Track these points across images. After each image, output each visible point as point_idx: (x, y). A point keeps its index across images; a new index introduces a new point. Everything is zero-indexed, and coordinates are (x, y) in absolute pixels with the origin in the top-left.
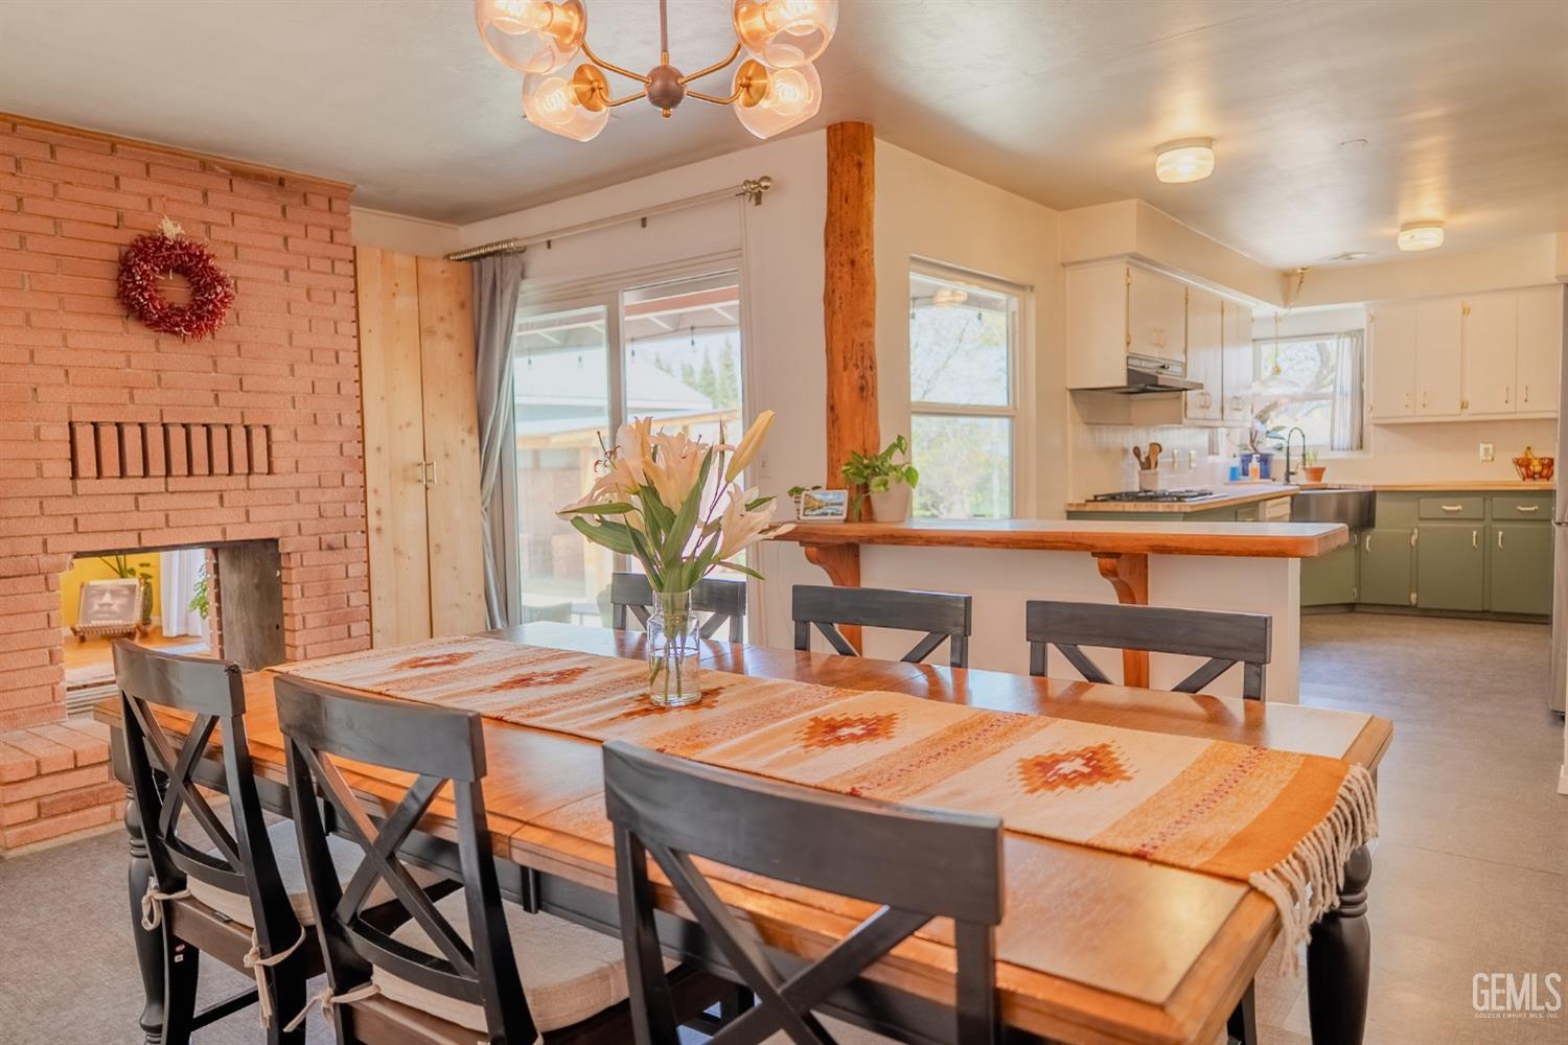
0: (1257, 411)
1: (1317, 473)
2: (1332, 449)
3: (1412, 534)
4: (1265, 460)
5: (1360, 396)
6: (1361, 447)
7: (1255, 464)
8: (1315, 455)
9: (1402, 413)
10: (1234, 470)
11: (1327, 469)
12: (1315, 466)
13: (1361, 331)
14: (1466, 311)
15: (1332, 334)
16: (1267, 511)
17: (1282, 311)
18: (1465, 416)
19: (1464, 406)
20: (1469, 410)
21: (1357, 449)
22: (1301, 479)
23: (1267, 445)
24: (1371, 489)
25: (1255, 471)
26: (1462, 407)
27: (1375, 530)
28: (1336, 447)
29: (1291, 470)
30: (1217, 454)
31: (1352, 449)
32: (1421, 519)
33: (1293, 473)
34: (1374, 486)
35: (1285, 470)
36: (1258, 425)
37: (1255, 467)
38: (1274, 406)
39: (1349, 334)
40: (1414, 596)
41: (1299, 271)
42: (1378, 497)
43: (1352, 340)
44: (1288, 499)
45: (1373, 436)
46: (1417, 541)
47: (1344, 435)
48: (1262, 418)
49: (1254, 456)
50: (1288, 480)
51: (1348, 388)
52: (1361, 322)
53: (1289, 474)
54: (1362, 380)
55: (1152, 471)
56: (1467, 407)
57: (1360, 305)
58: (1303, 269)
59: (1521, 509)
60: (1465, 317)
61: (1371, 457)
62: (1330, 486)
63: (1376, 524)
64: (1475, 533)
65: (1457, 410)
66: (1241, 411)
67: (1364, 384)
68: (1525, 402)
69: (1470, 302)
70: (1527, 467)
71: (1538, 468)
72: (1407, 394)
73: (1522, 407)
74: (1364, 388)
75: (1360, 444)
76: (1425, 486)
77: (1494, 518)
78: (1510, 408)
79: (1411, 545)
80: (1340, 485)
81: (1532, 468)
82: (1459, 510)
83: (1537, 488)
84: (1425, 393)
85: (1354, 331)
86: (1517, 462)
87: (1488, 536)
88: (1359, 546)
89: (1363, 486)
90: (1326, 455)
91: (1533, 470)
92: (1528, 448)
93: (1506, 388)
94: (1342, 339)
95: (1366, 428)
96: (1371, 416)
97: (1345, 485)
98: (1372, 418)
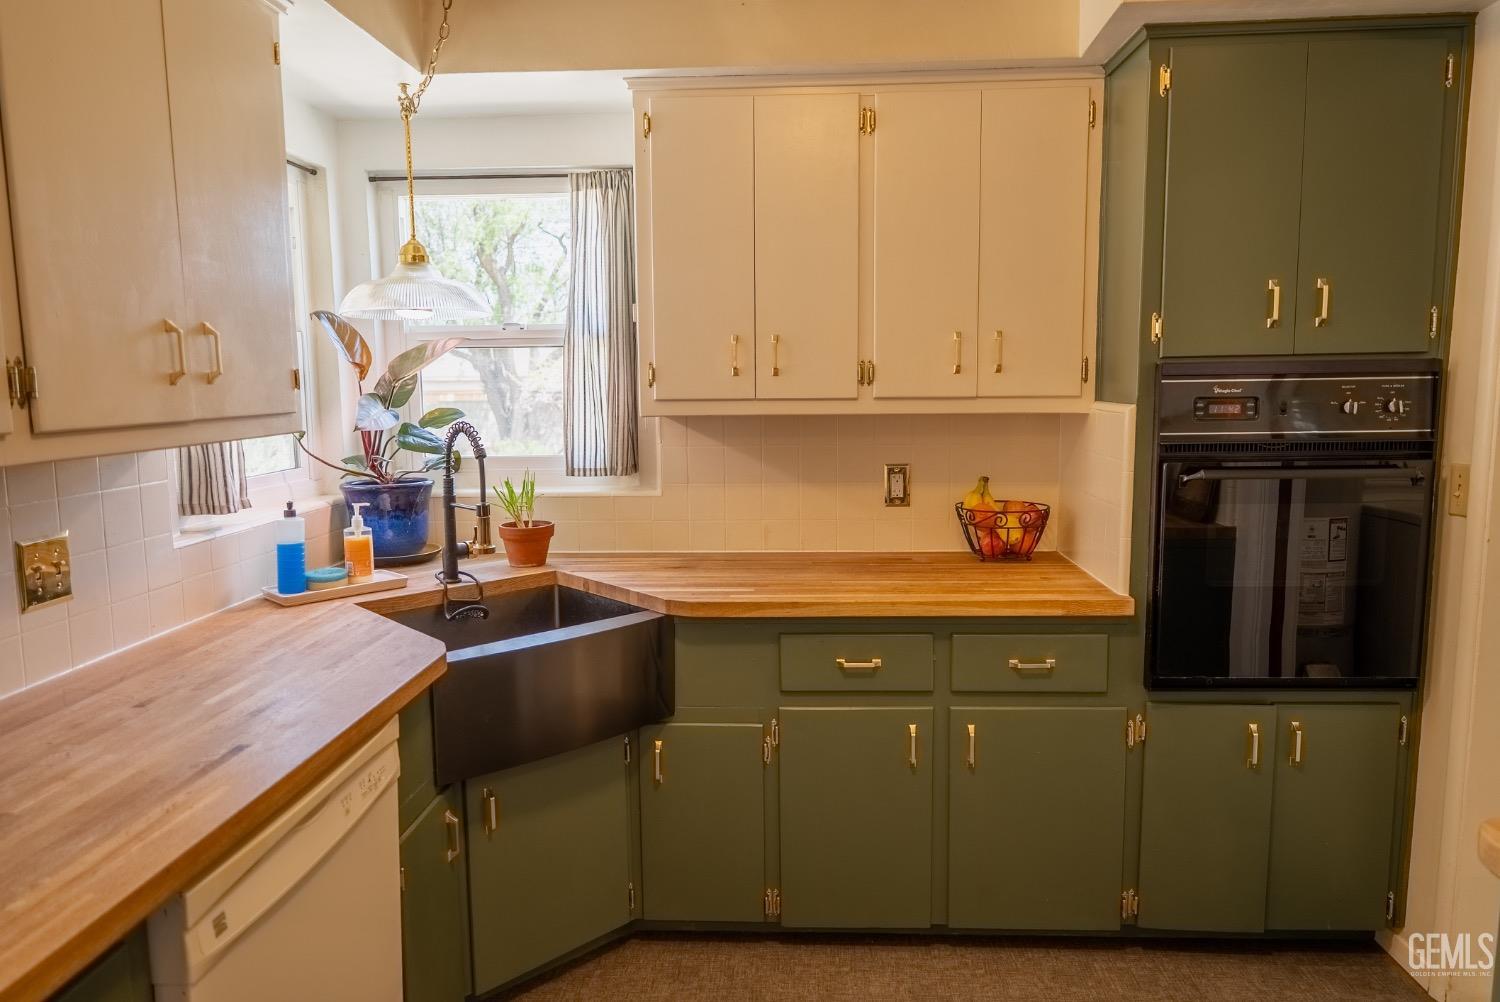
0: (378, 371)
1: (532, 541)
2: (571, 472)
3: (765, 732)
4: (402, 507)
6: (635, 467)
7: (359, 532)
8: (529, 486)
11: (556, 530)
12: (528, 517)
13: (624, 172)
14: (867, 123)
15: (566, 176)
18: (867, 406)
19: (866, 376)
20: (876, 389)
21: (626, 472)
22: (489, 570)
23: (407, 465)
24: (663, 611)
25: (361, 546)
26: (861, 382)
27: (675, 724)
28: (578, 463)
29: (459, 543)
31: (613, 472)
32: (782, 692)
33: (466, 553)
34: (668, 603)
35: (442, 545)
36: (383, 420)
37: (359, 537)
38: (418, 355)
39: (598, 178)
40: (772, 894)
42: (679, 631)
43: (605, 196)
45: (662, 444)
46: (777, 749)
47: (596, 434)
48: (392, 395)
49: (356, 506)
50: (452, 574)
51: (601, 318)
52: (620, 148)
53: (454, 552)
54: (630, 298)
59: (1020, 666)
60: (866, 138)
61: (658, 492)
62: (562, 582)
63: (679, 707)
64: (913, 727)
65: (850, 387)
66: (217, 381)
67: (636, 309)
68: (999, 370)
69: (878, 101)
70: (992, 531)
71: (1016, 535)
72: (737, 339)
73: (992, 384)
74: (636, 317)
75: (631, 458)
76: (795, 605)
77: (955, 688)
78: (963, 386)
79: (765, 763)
80: (586, 582)
81: (1002, 533)
82: (876, 669)
83: (1059, 612)
84: (777, 339)
85: (610, 170)
86: (969, 520)
87: (943, 737)
88: (636, 768)
89: (641, 597)
90: (554, 486)
91: (1004, 538)
92: (986, 480)
93: (959, 335)
94: (582, 193)
95: (643, 423)
96: (654, 393)
97: (598, 584)
98: (657, 400)
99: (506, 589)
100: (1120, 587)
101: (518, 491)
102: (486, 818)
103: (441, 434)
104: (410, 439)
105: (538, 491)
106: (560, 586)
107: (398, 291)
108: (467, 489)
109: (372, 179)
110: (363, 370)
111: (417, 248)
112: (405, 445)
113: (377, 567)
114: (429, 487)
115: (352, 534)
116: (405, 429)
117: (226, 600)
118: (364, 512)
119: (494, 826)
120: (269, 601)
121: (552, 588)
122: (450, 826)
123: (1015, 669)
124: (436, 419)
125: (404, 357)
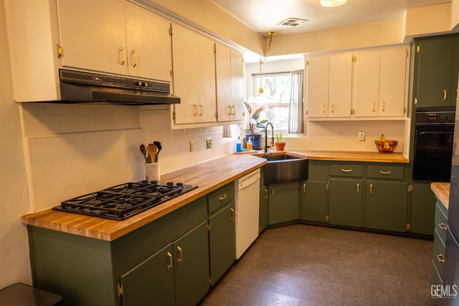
0: (252, 113)
1: (281, 146)
2: (289, 133)
3: (326, 184)
4: (256, 139)
5: (302, 105)
6: (303, 132)
7: (250, 142)
8: (281, 135)
9: (321, 115)
10: (238, 146)
11: (286, 144)
12: (280, 142)
13: (302, 71)
14: (354, 60)
15: (290, 72)
16: (240, 185)
17: (263, 58)
18: (353, 119)
19: (352, 112)
20: (355, 115)
21: (301, 133)
22: (273, 150)
23: (258, 131)
24: (306, 158)
25: (250, 145)
26: (351, 113)
27: (308, 181)
28: (291, 131)
29: (268, 145)
30: (229, 137)
31: (298, 133)
32: (330, 176)
33: (269, 147)
34: (307, 157)
35: (264, 145)
36: (254, 122)
37: (250, 143)
38: (260, 110)
39: (297, 72)
40: (327, 217)
41: (270, 34)
42: (310, 162)
43: (298, 76)
44: (259, 170)
45: (309, 127)
46: (329, 187)
47: (295, 126)
48: (255, 117)
49: (250, 138)
50: (266, 151)
52: (301, 66)
53: (267, 147)
54: (303, 98)
55: (153, 164)
56: (353, 114)
57: (301, 56)
58: (272, 33)
59: (382, 173)
60: (354, 62)
61: (308, 137)
62: (287, 154)
63: (309, 178)
64: (358, 184)
65: (349, 115)
66: (235, 115)
67: (304, 99)
68: (383, 111)
69: (356, 54)
70: (382, 146)
71: (388, 147)
72: (324, 105)
73: (381, 114)
74: (304, 101)
75: (302, 130)
76: (333, 158)
77: (368, 177)
78: (375, 114)
79: (326, 190)
80: (292, 154)
81: (385, 147)
82: (350, 172)
83: (391, 162)
84: (333, 105)
85: (299, 71)
86: (377, 143)
87: (365, 187)
88: (300, 189)
89: (302, 156)
90: (286, 136)
91: (385, 148)
92: (383, 135)
93: (374, 103)
94: (294, 75)
95: (305, 123)
96: (307, 117)
97: (294, 154)
98: (308, 118)
99: (276, 154)
100: (407, 157)
101: (279, 136)
102: (272, 193)
103: (265, 125)
104: (259, 126)
105: (282, 137)
106: (287, 155)
107: (258, 98)
108: (270, 136)
109: (252, 75)
110: (250, 112)
111: (262, 89)
112: (258, 127)
113: (253, 149)
114: (261, 135)
115: (249, 143)
116: (258, 124)
117: (228, 153)
118: (251, 139)
119: (273, 194)
120: (235, 154)
121: (285, 155)
122: (266, 192)
123: (381, 173)
124: (263, 122)
125: (258, 110)
